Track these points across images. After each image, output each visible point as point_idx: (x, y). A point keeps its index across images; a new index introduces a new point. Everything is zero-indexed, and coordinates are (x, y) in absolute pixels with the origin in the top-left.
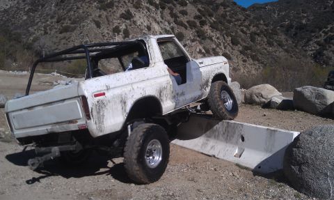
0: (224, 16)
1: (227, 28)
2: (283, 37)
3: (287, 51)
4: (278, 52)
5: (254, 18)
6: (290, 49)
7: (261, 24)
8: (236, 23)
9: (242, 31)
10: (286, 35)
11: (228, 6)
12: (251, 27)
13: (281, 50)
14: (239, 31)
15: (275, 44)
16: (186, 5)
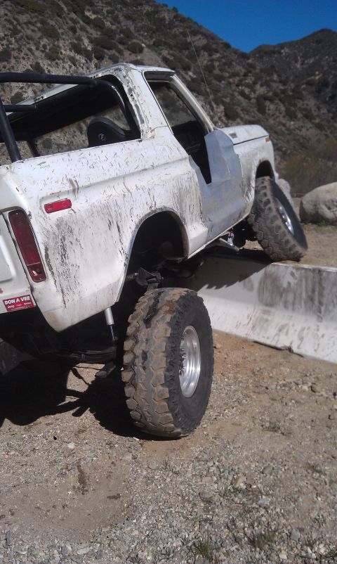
0: (209, 69)
1: (216, 91)
2: (311, 103)
3: (319, 127)
4: (304, 130)
5: (262, 70)
6: (324, 123)
7: (275, 82)
8: (231, 80)
9: (242, 94)
10: (317, 98)
11: (217, 51)
12: (258, 87)
13: (309, 125)
14: (236, 94)
15: (300, 115)
16: (141, 50)
